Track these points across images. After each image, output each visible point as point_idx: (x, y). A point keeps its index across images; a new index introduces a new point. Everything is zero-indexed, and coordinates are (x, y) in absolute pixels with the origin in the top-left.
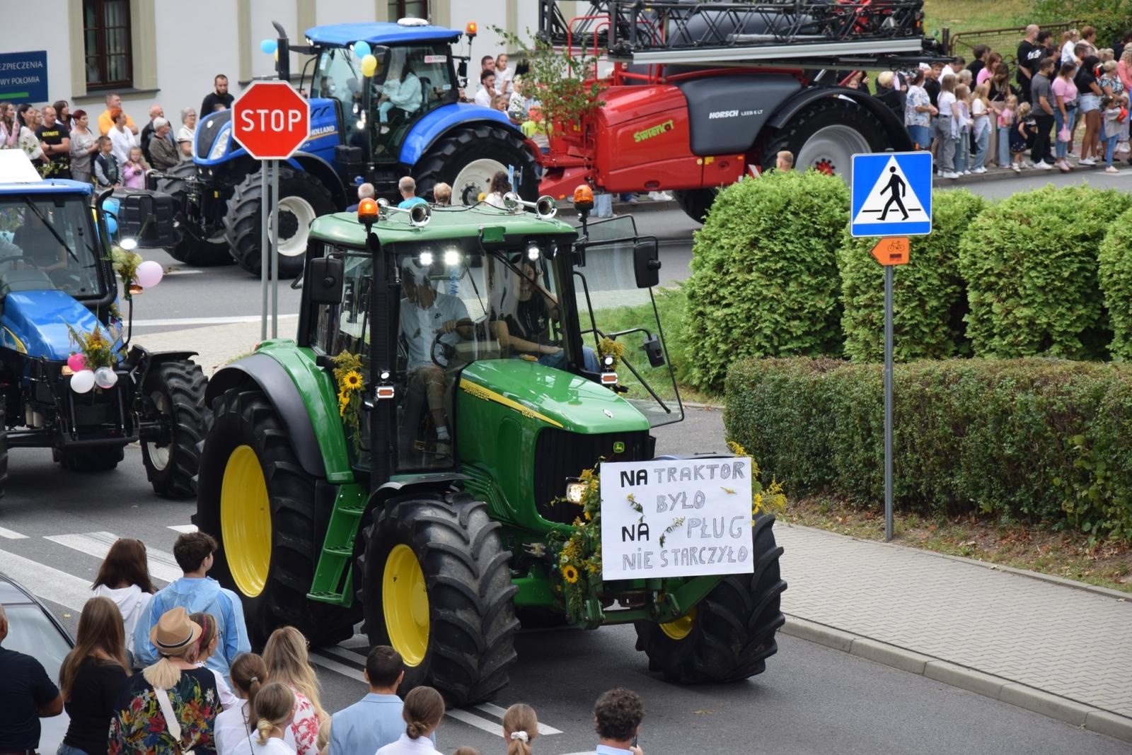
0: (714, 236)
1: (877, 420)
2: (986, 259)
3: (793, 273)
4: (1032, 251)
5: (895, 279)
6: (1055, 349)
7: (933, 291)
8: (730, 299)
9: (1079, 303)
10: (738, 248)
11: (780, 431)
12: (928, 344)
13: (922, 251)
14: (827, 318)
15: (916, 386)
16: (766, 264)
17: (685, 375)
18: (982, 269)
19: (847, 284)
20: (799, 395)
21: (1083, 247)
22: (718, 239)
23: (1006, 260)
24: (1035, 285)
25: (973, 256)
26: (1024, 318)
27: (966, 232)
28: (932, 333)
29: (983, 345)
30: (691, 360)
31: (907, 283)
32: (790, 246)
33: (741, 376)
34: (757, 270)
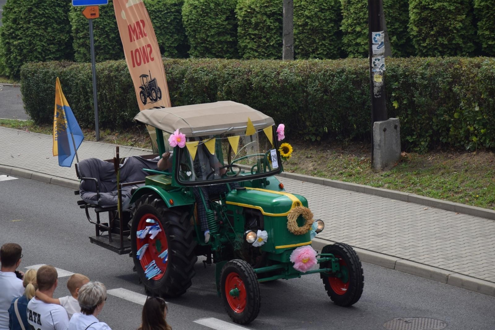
0: (11, 7)
1: (89, 88)
3: (49, 23)
4: (154, 11)
5: (95, 25)
6: (166, 54)
7: (112, 30)
8: (21, 36)
9: (175, 33)
10: (23, 12)
11: (47, 95)
12: (112, 54)
13: (106, 12)
14: (66, 44)
15: (106, 72)
16: (37, 19)
17: (2, 71)
19: (74, 28)
20: (54, 78)
21: (175, 9)
22: (13, 8)
28: (113, 49)
30: (5, 64)
31: (101, 27)
32: (47, 11)
33: (27, 70)
34: (33, 22)
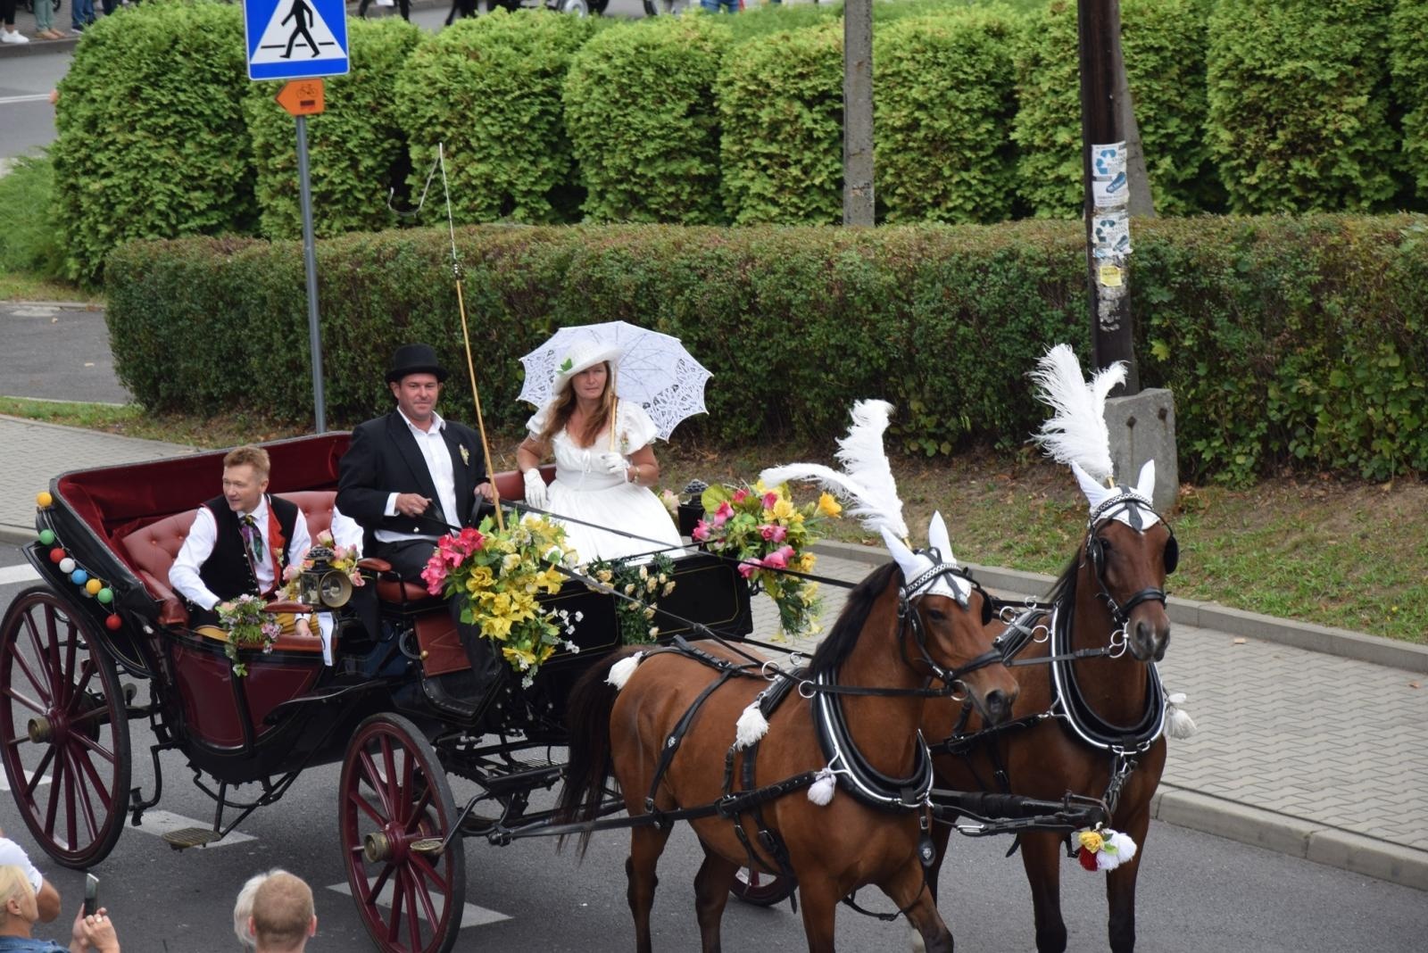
0: (82, 87)
1: (299, 311)
2: (428, 104)
3: (189, 130)
4: (484, 93)
5: (318, 134)
6: (519, 213)
7: (367, 147)
8: (110, 166)
9: (545, 155)
10: (114, 101)
11: (180, 332)
12: (366, 216)
13: (349, 97)
14: (237, 187)
15: (345, 266)
16: (153, 120)
17: (58, 267)
18: (423, 117)
19: (258, 142)
20: (200, 285)
21: (544, 85)
22: (88, 90)
23: (452, 105)
24: (489, 134)
25: (412, 101)
26: (479, 177)
27: (402, 72)
28: (370, 200)
29: (433, 213)
30: (64, 248)
31: (334, 138)
32: (182, 96)
33: (124, 264)
34: (142, 128)
